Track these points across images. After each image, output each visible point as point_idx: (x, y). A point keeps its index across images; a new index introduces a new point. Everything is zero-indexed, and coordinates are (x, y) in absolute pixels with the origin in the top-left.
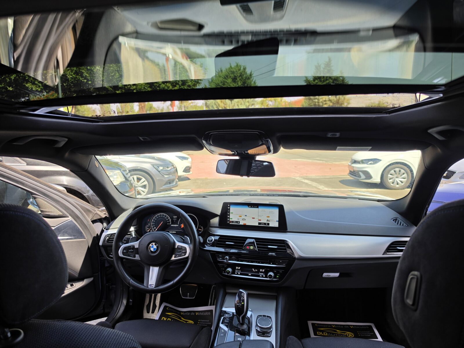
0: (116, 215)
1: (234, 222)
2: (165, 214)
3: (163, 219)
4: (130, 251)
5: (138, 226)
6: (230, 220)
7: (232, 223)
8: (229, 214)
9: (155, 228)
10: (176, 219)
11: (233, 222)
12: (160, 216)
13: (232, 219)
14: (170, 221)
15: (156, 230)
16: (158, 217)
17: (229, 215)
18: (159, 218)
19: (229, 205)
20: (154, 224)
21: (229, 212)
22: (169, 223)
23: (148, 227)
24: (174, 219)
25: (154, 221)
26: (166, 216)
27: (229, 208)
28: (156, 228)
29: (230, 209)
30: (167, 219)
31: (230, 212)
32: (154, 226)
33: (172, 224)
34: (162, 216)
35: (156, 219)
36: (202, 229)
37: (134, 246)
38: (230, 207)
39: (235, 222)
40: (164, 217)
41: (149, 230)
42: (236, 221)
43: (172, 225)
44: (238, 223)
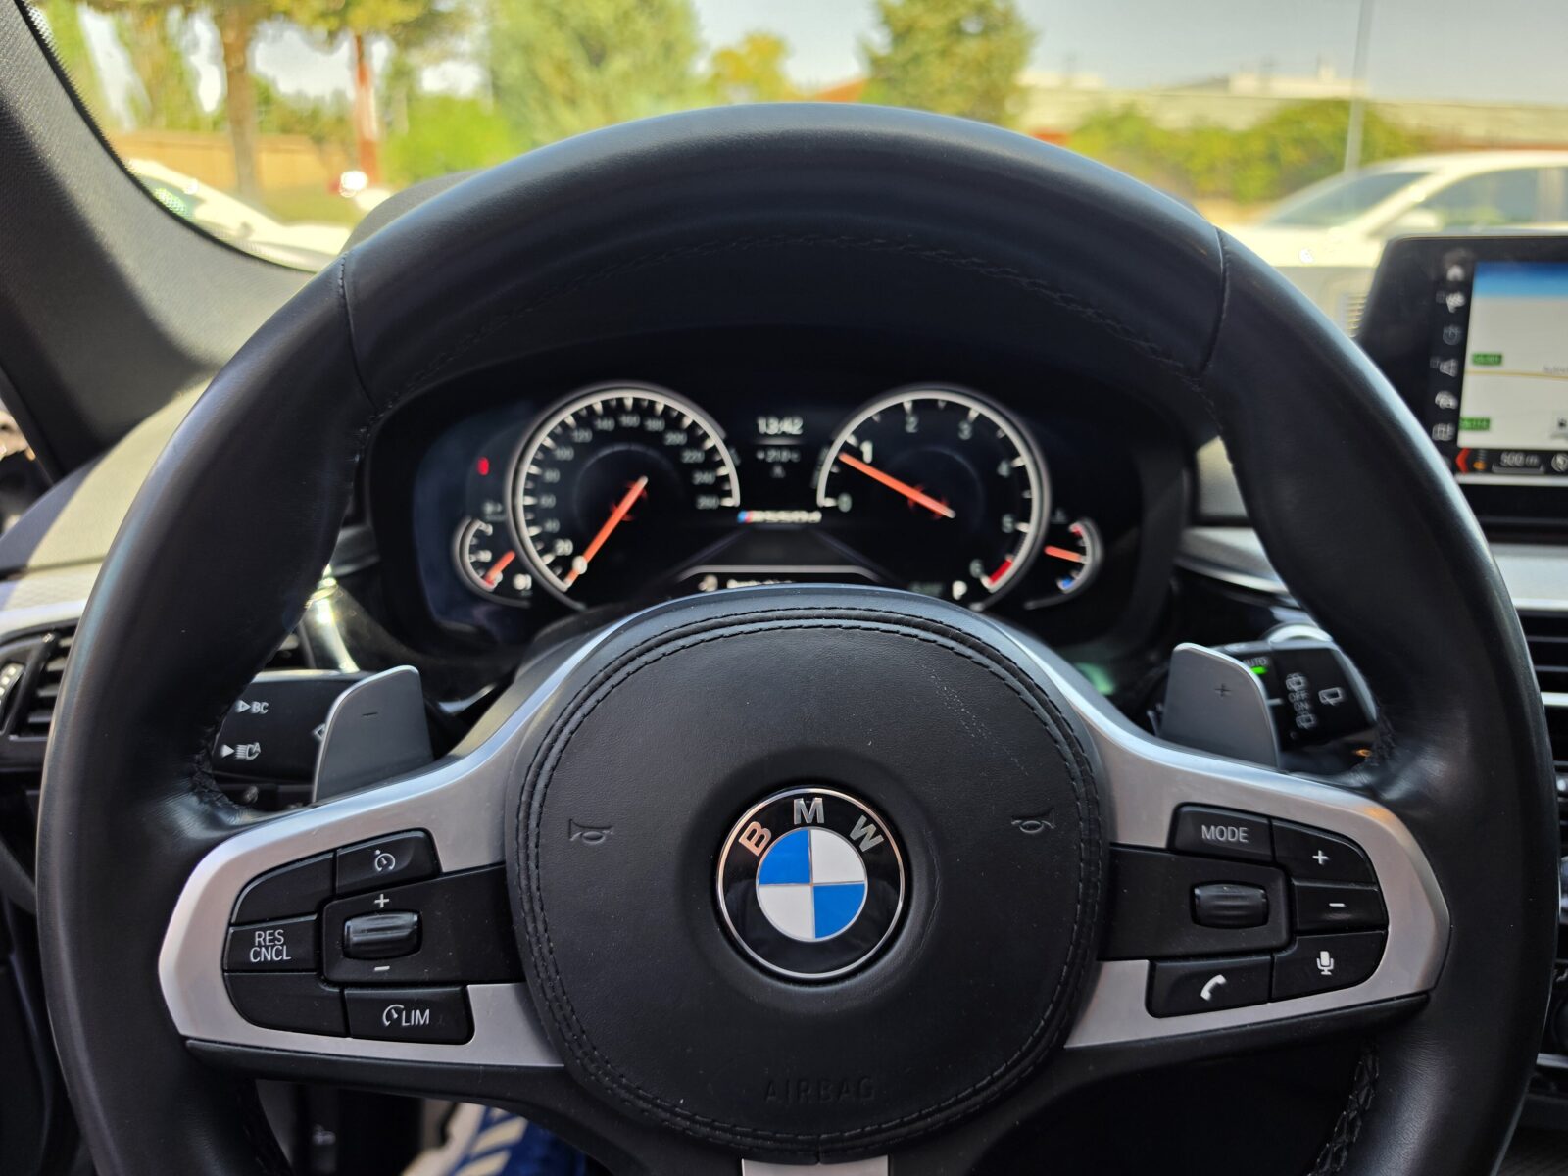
0: (96, 406)
1: (1506, 459)
2: (661, 401)
3: (652, 453)
4: (358, 929)
5: (369, 524)
6: (1467, 440)
7: (1488, 471)
8: (1447, 368)
9: (564, 547)
10: (790, 448)
11: (1493, 458)
12: (606, 425)
13: (1482, 425)
14: (729, 470)
15: (581, 565)
16: (584, 436)
17: (1456, 387)
18: (602, 438)
19: (1455, 273)
20: (548, 501)
21: (1459, 352)
22: (719, 488)
23: (483, 542)
24: (773, 455)
25: (552, 476)
26: (673, 420)
27: (1455, 301)
28: (579, 550)
29: (1464, 312)
30: (692, 456)
31: (1473, 347)
32: (552, 526)
33: (748, 504)
34: (630, 421)
35: (565, 454)
36: (1082, 551)
37: (428, 842)
38: (1466, 288)
39: (1518, 460)
40: (654, 425)
41: (496, 576)
42: (1527, 452)
43: (756, 516)
44: (1551, 472)
